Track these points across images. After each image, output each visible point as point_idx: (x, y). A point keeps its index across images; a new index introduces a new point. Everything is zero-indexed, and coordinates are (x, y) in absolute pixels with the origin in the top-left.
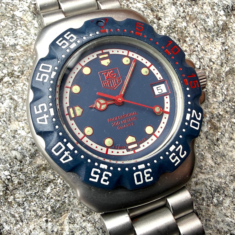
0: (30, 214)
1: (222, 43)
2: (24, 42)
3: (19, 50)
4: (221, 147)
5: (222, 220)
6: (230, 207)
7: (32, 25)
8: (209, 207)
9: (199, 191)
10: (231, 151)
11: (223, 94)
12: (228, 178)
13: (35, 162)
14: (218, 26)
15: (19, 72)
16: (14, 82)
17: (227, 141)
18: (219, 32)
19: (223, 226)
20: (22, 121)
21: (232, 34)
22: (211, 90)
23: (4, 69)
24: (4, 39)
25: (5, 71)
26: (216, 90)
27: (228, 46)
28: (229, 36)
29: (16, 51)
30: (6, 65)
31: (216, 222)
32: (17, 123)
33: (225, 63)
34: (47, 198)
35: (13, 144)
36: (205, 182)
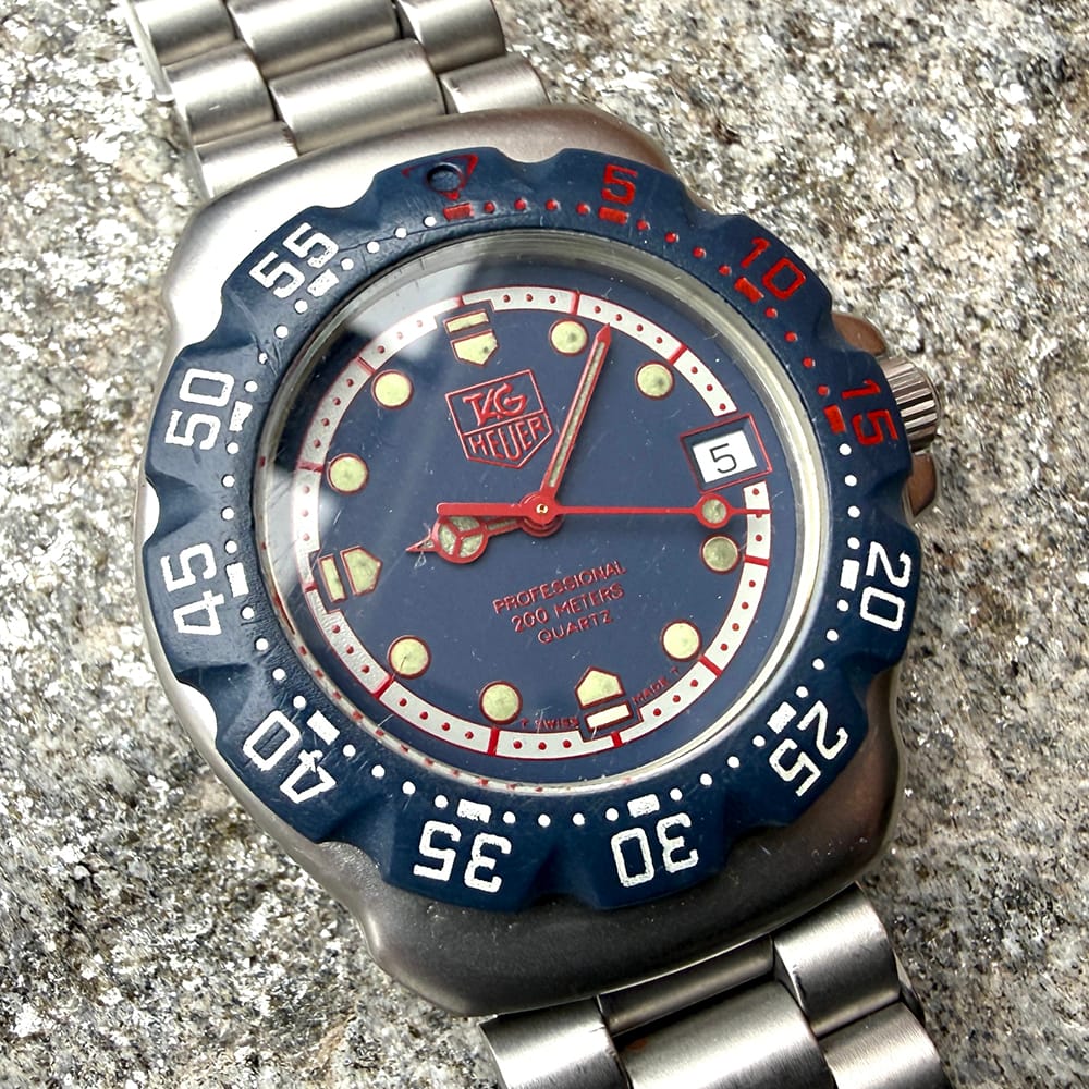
0: (177, 1032)
1: (1020, 228)
2: (131, 273)
3: (111, 308)
4: (1031, 700)
5: (1044, 1033)
6: (1080, 972)
7: (161, 197)
8: (985, 977)
9: (933, 906)
10: (1079, 719)
11: (1034, 460)
12: (1066, 839)
13: (193, 802)
14: (999, 154)
15: (113, 405)
16: (92, 452)
17: (1057, 673)
18: (1003, 181)
19: (1051, 1061)
20: (130, 624)
21: (1068, 186)
22: (976, 448)
23: (44, 397)
24: (42, 266)
25: (51, 406)
26: (1000, 444)
27: (1051, 244)
28: (1051, 195)
29: (95, 315)
30: (55, 378)
31: (1018, 1043)
32: (109, 631)
33: (1039, 319)
34: (253, 960)
35: (95, 725)
36: (963, 861)
